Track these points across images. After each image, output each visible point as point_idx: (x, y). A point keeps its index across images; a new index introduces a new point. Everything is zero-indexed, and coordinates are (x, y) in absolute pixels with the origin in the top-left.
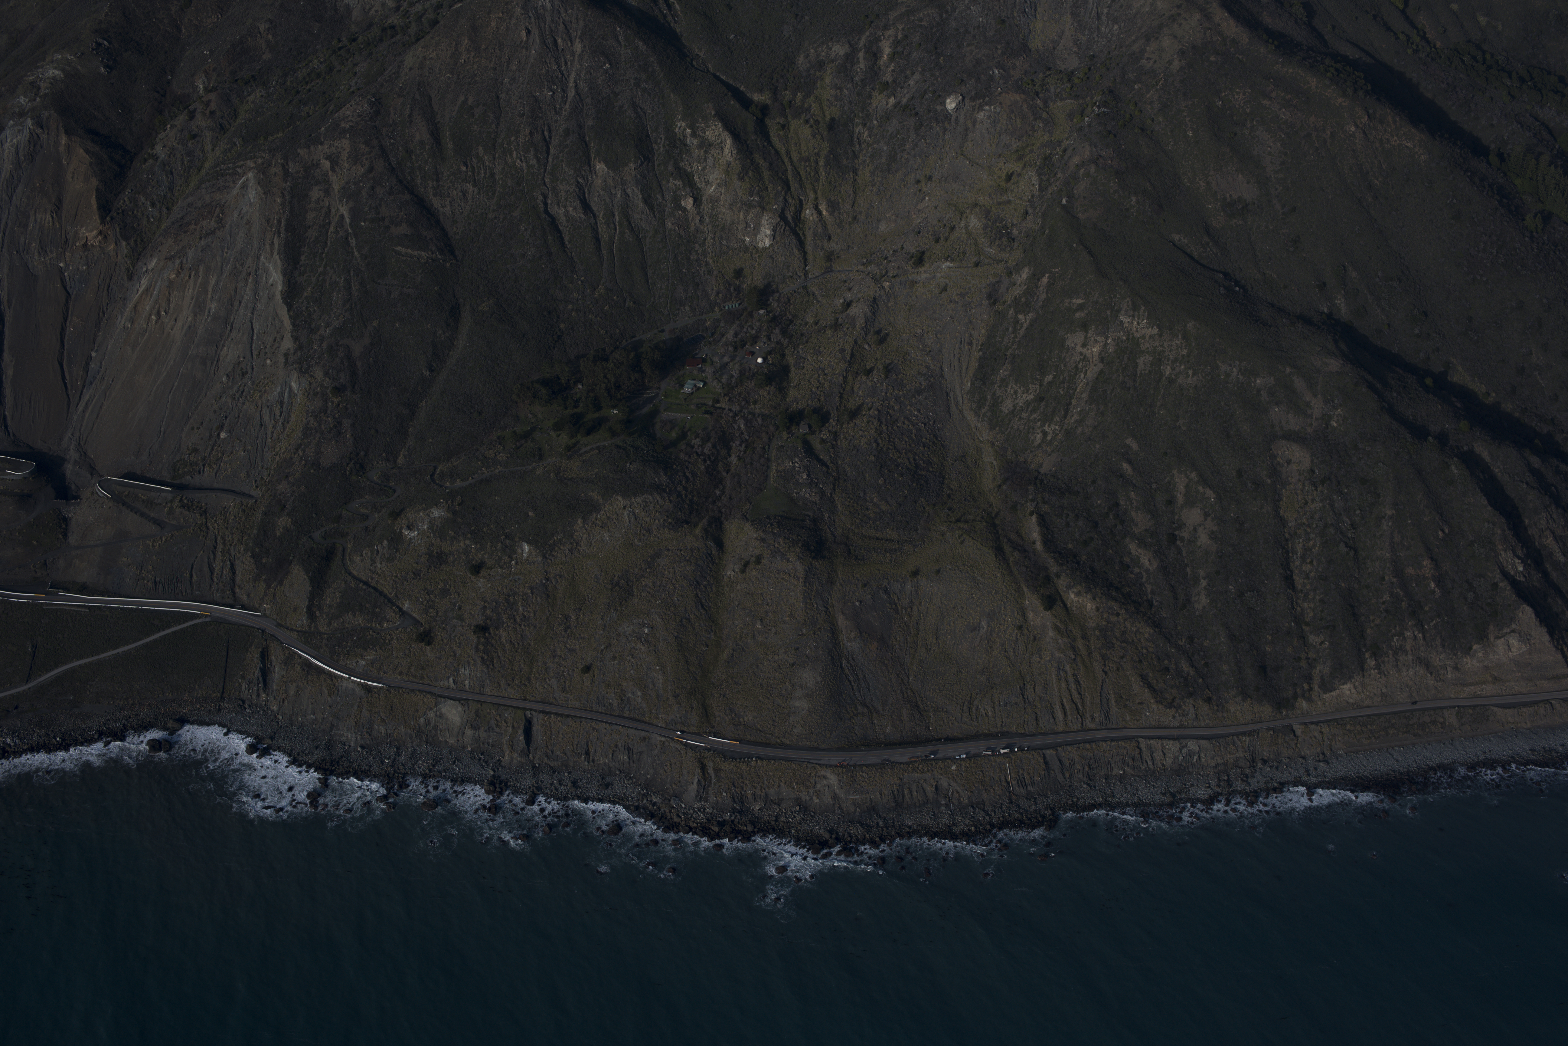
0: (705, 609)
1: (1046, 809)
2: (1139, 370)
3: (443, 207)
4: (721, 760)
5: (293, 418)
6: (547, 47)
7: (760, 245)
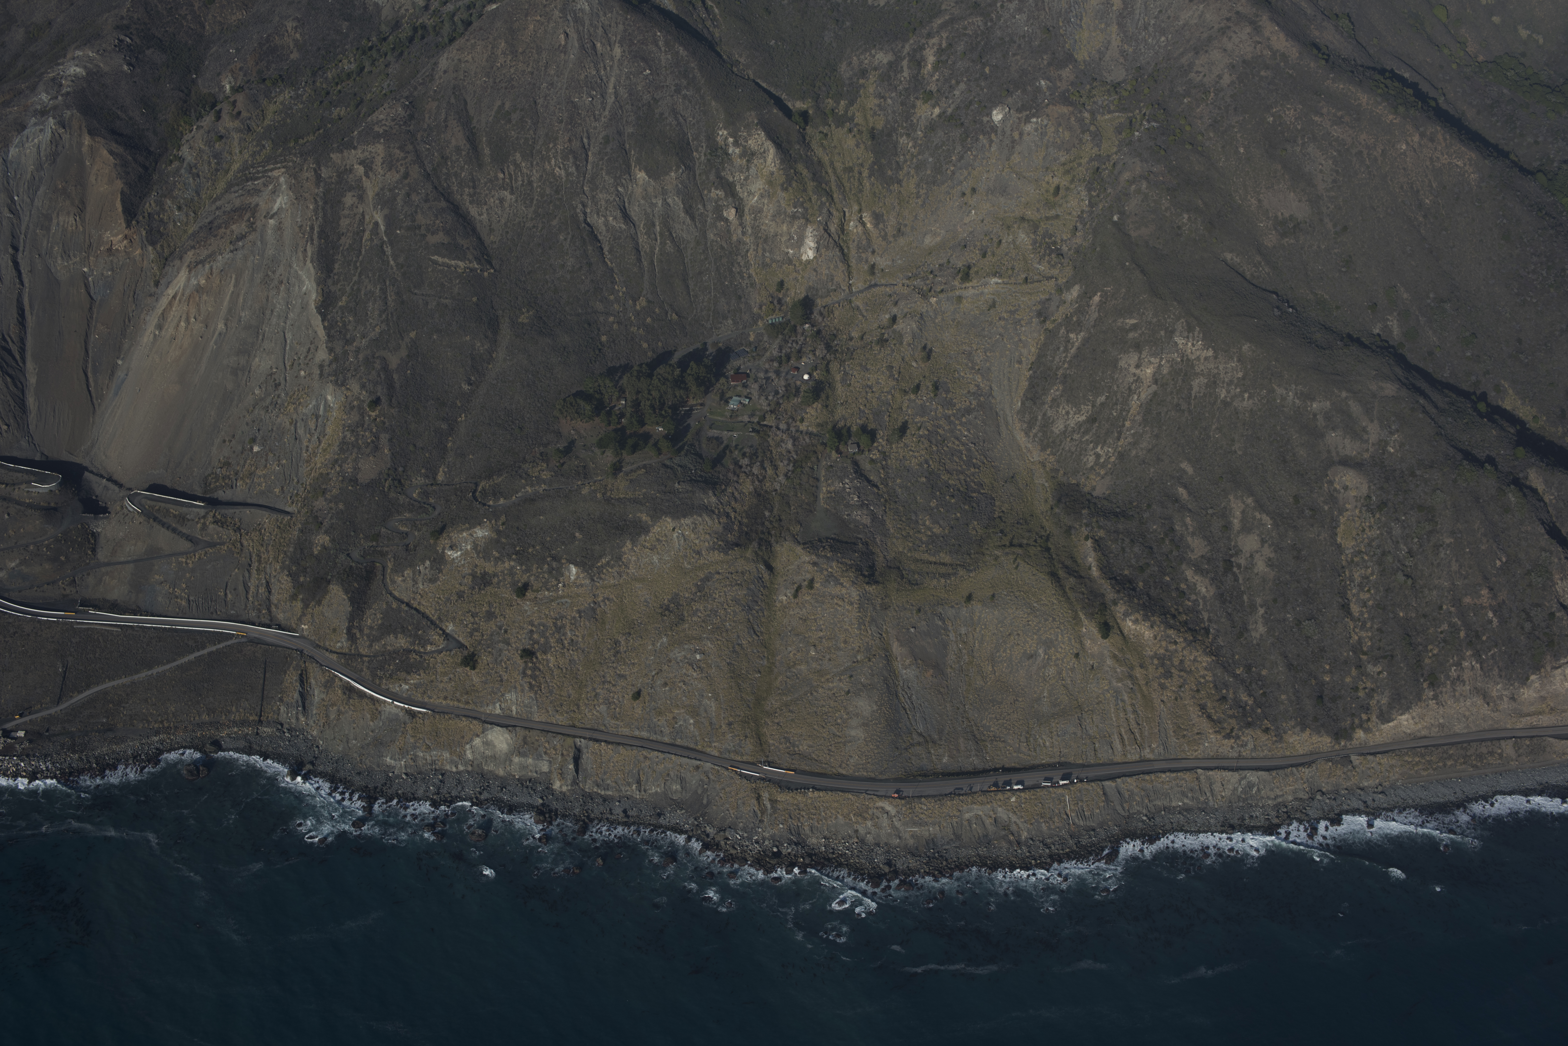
0: (757, 635)
1: (1104, 841)
2: (1193, 393)
3: (480, 215)
4: (777, 791)
5: (329, 432)
6: (586, 51)
7: (804, 258)
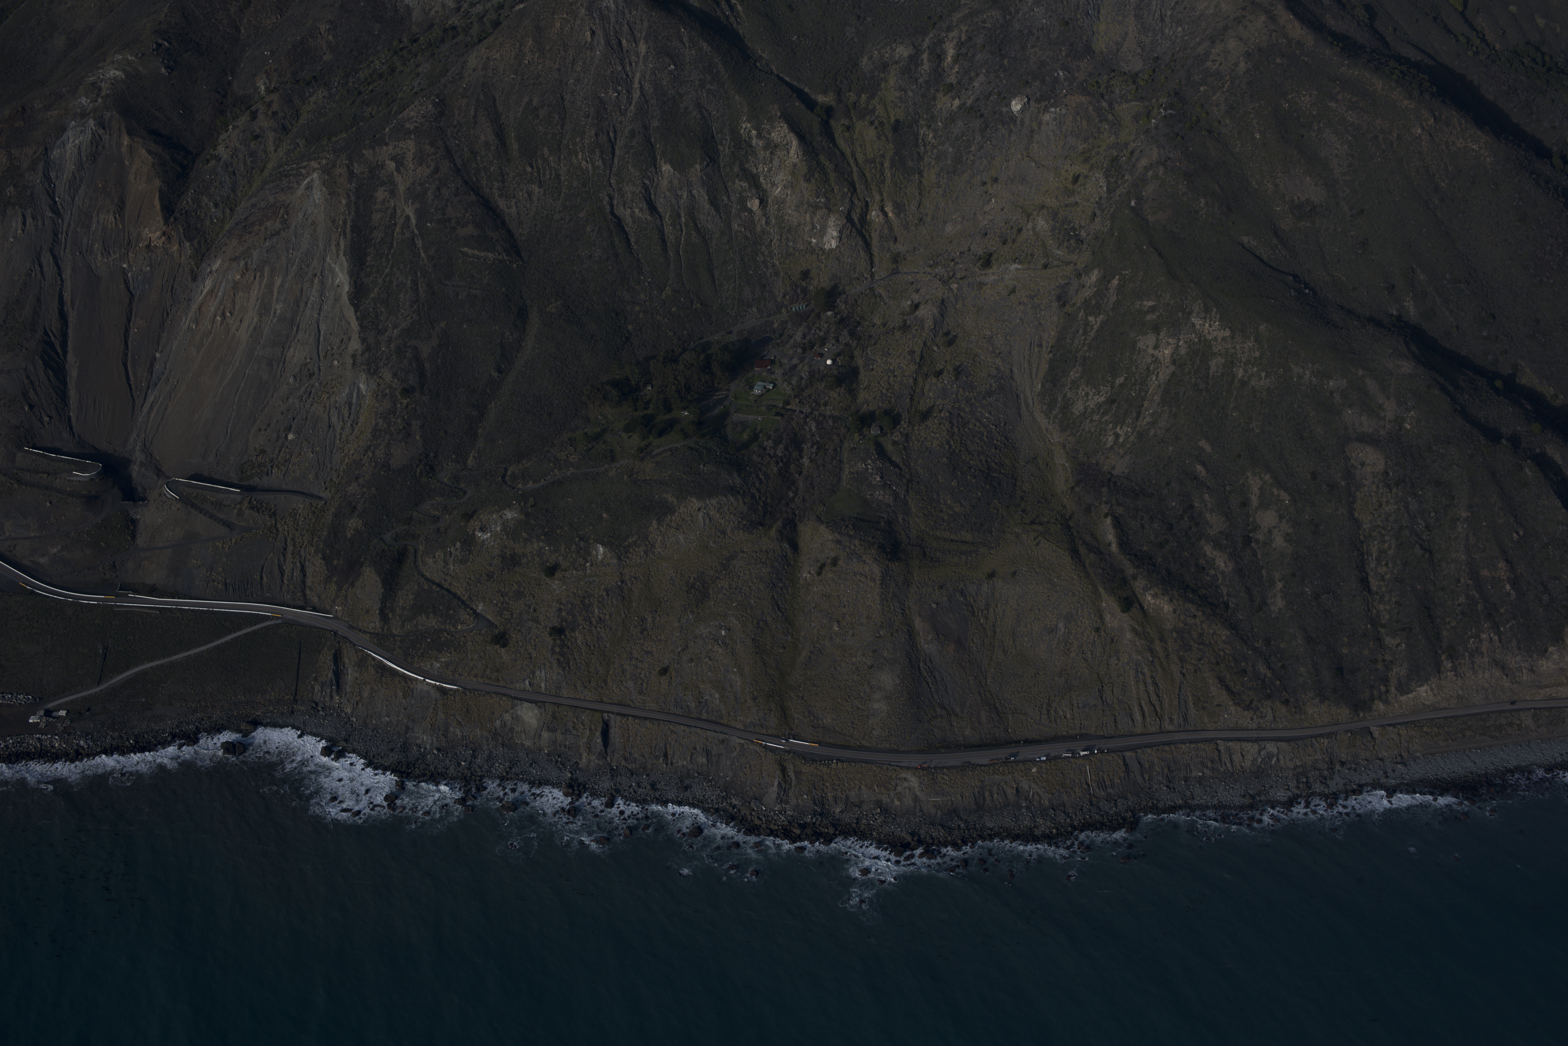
0: (781, 611)
1: (1127, 811)
2: (1211, 372)
3: (508, 208)
4: (801, 763)
5: (362, 419)
6: (612, 48)
7: (827, 247)
